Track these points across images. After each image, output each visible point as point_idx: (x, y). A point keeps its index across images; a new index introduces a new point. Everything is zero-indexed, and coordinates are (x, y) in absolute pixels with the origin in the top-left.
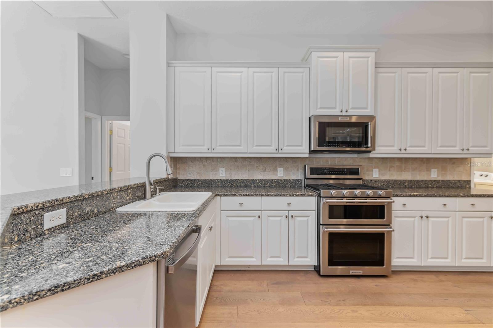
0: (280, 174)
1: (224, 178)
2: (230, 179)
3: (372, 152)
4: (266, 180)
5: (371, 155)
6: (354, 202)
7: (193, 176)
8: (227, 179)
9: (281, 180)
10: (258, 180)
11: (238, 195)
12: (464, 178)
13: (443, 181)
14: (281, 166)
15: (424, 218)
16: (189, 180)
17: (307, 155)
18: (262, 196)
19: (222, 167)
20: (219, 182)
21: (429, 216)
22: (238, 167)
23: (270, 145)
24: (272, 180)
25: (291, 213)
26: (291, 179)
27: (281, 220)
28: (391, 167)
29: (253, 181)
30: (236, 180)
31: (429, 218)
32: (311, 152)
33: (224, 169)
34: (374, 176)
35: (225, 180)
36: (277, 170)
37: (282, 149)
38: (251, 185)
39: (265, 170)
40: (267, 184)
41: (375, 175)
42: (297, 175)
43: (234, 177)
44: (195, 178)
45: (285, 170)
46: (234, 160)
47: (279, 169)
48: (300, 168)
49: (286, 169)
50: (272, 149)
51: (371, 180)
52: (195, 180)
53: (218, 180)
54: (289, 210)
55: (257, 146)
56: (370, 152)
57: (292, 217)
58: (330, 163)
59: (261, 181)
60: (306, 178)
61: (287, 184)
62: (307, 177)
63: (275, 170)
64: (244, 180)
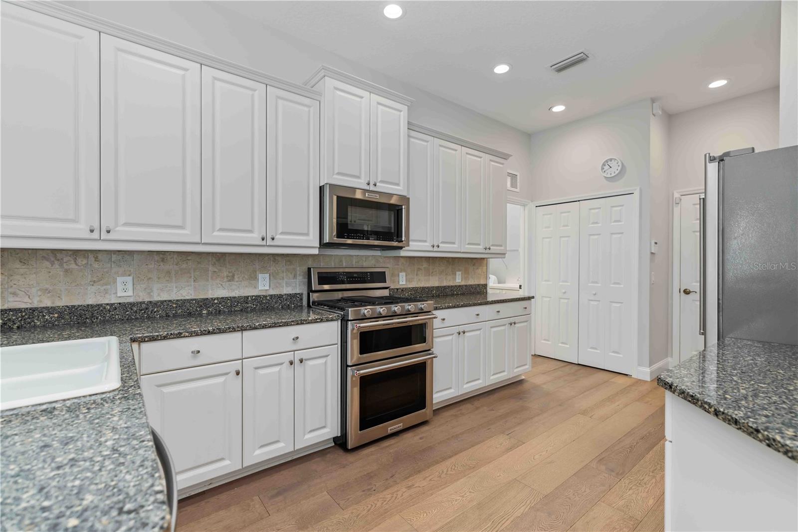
0: (264, 286)
1: (131, 300)
2: (147, 300)
3: (404, 249)
4: (234, 297)
5: (403, 253)
6: (392, 324)
7: (26, 299)
8: (140, 300)
9: (265, 297)
10: (217, 299)
11: (187, 334)
12: (482, 282)
13: (466, 286)
14: (264, 270)
15: (462, 334)
16: (10, 310)
17: (316, 251)
18: (243, 329)
19: (123, 275)
20: (116, 309)
21: (466, 330)
22: (169, 272)
23: (250, 228)
24: (247, 297)
25: (299, 355)
26: (282, 293)
27: (279, 372)
28: (419, 269)
29: (205, 303)
30: (162, 302)
31: (465, 334)
32: (323, 245)
33: (131, 278)
34: (401, 283)
35: (132, 305)
36: (256, 278)
37: (273, 239)
38: (201, 310)
39: (231, 278)
40: (237, 305)
41: (402, 281)
42: (293, 286)
43: (159, 295)
44: (36, 304)
45: (271, 278)
46: (156, 258)
47: (260, 276)
48: (298, 273)
49: (273, 276)
50: (254, 237)
51: (397, 289)
52: (33, 310)
53: (112, 305)
54: (294, 351)
55: (221, 230)
56: (401, 248)
57: (301, 361)
58: (344, 265)
59: (223, 300)
60: (310, 290)
61: (276, 303)
62: (313, 289)
63: (253, 278)
64: (184, 301)
